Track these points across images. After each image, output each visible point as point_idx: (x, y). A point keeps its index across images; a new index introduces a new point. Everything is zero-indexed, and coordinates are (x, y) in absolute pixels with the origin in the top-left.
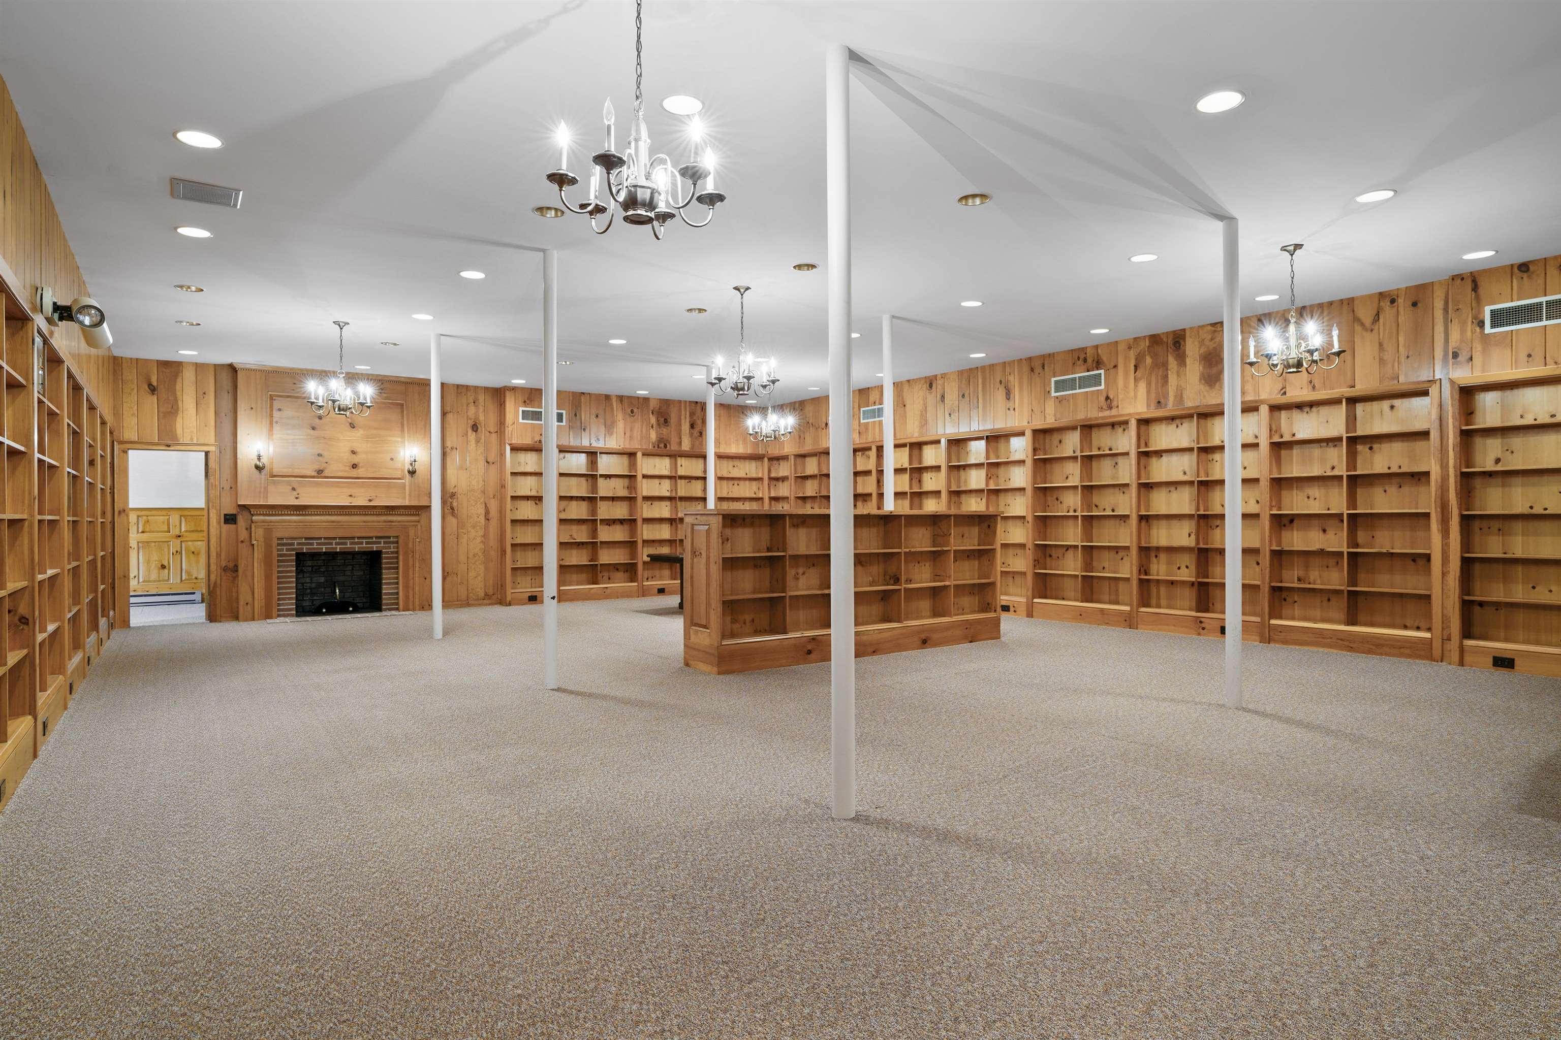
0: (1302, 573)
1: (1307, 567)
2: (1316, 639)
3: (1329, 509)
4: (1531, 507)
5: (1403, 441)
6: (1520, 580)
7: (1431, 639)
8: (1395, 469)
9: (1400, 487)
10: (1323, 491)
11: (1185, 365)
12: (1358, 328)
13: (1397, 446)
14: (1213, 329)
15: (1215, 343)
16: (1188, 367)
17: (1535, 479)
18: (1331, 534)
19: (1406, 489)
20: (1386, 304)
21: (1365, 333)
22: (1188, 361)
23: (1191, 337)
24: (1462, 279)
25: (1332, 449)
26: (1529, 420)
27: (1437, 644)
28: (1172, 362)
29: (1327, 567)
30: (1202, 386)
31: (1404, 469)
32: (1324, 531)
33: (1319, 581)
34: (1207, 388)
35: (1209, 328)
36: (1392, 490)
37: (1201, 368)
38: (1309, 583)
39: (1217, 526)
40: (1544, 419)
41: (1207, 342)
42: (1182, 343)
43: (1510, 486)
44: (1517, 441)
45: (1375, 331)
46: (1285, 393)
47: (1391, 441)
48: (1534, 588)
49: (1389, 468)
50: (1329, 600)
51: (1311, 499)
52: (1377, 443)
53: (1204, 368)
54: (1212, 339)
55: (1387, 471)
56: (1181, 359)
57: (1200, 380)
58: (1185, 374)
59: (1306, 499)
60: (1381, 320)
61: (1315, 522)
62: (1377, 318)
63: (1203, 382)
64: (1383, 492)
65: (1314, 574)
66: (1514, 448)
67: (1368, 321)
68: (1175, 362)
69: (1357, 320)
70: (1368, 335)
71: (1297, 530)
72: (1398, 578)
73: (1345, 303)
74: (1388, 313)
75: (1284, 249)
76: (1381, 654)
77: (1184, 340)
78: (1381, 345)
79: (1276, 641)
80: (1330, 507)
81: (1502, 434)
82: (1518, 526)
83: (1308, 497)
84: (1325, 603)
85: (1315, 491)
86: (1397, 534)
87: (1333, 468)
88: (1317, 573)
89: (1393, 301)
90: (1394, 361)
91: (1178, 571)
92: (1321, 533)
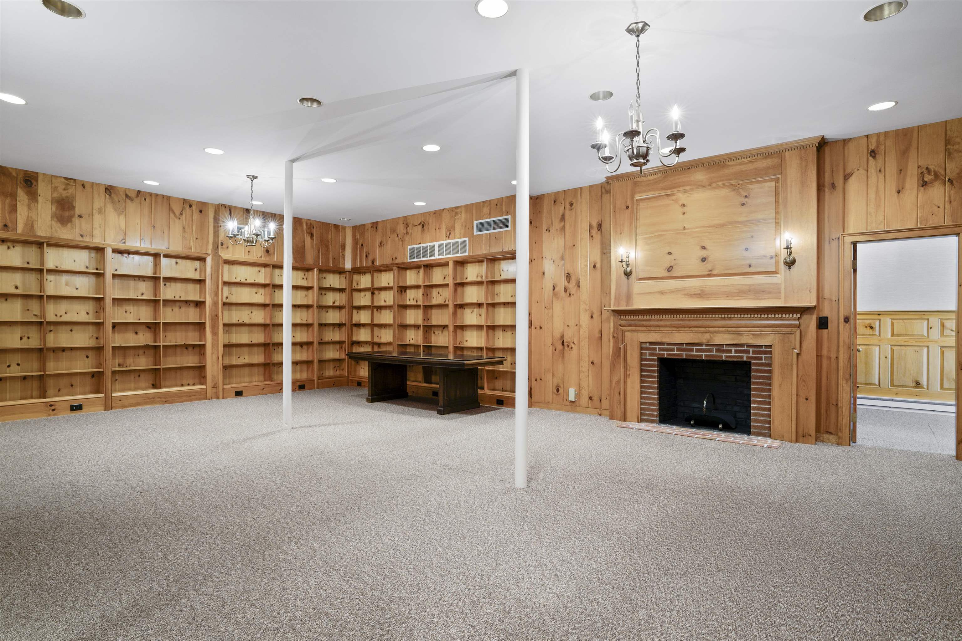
0: (121, 361)
1: (125, 357)
2: (145, 401)
3: (139, 320)
4: (238, 321)
5: (182, 283)
6: (234, 355)
7: (206, 388)
8: (177, 298)
9: (180, 308)
10: (136, 308)
11: (37, 202)
12: (172, 215)
13: (179, 285)
14: (67, 182)
15: (68, 193)
16: (40, 204)
17: (239, 308)
18: (141, 335)
19: (183, 309)
20: (187, 206)
21: (176, 219)
22: (40, 199)
23: (43, 181)
24: (225, 207)
25: (142, 282)
26: (238, 280)
27: (210, 391)
28: (22, 195)
29: (138, 355)
30: (53, 223)
31: (182, 299)
32: (136, 333)
33: (132, 365)
34: (59, 225)
35: (63, 180)
36: (176, 309)
37: (54, 209)
38: (126, 367)
39: (51, 331)
40: (243, 281)
41: (60, 189)
42: (34, 183)
43: (231, 310)
44: (234, 289)
45: (181, 219)
46: (125, 243)
47: (176, 282)
48: (239, 357)
49: (175, 297)
50: (139, 376)
51: (128, 313)
52: (168, 282)
53: (57, 209)
54: (65, 189)
55: (173, 299)
56: (33, 196)
57: (52, 217)
58: (37, 209)
59: (125, 313)
60: (184, 215)
61: (131, 327)
62: (181, 214)
63: (55, 219)
64: (171, 310)
65: (129, 361)
66: (233, 293)
67: (178, 212)
68: (26, 197)
69: (171, 209)
70: (177, 220)
71: (118, 333)
72: (178, 359)
73: (165, 198)
74: (188, 211)
75: (248, 176)
76: (182, 402)
77: (37, 181)
78: (184, 228)
79: (117, 407)
80: (140, 318)
81: (229, 286)
82: (234, 329)
83: (126, 312)
84: (137, 378)
85: (131, 308)
86: (178, 334)
87: (142, 294)
88: (132, 360)
89: (190, 206)
90: (190, 239)
91: (8, 369)
92: (134, 335)
